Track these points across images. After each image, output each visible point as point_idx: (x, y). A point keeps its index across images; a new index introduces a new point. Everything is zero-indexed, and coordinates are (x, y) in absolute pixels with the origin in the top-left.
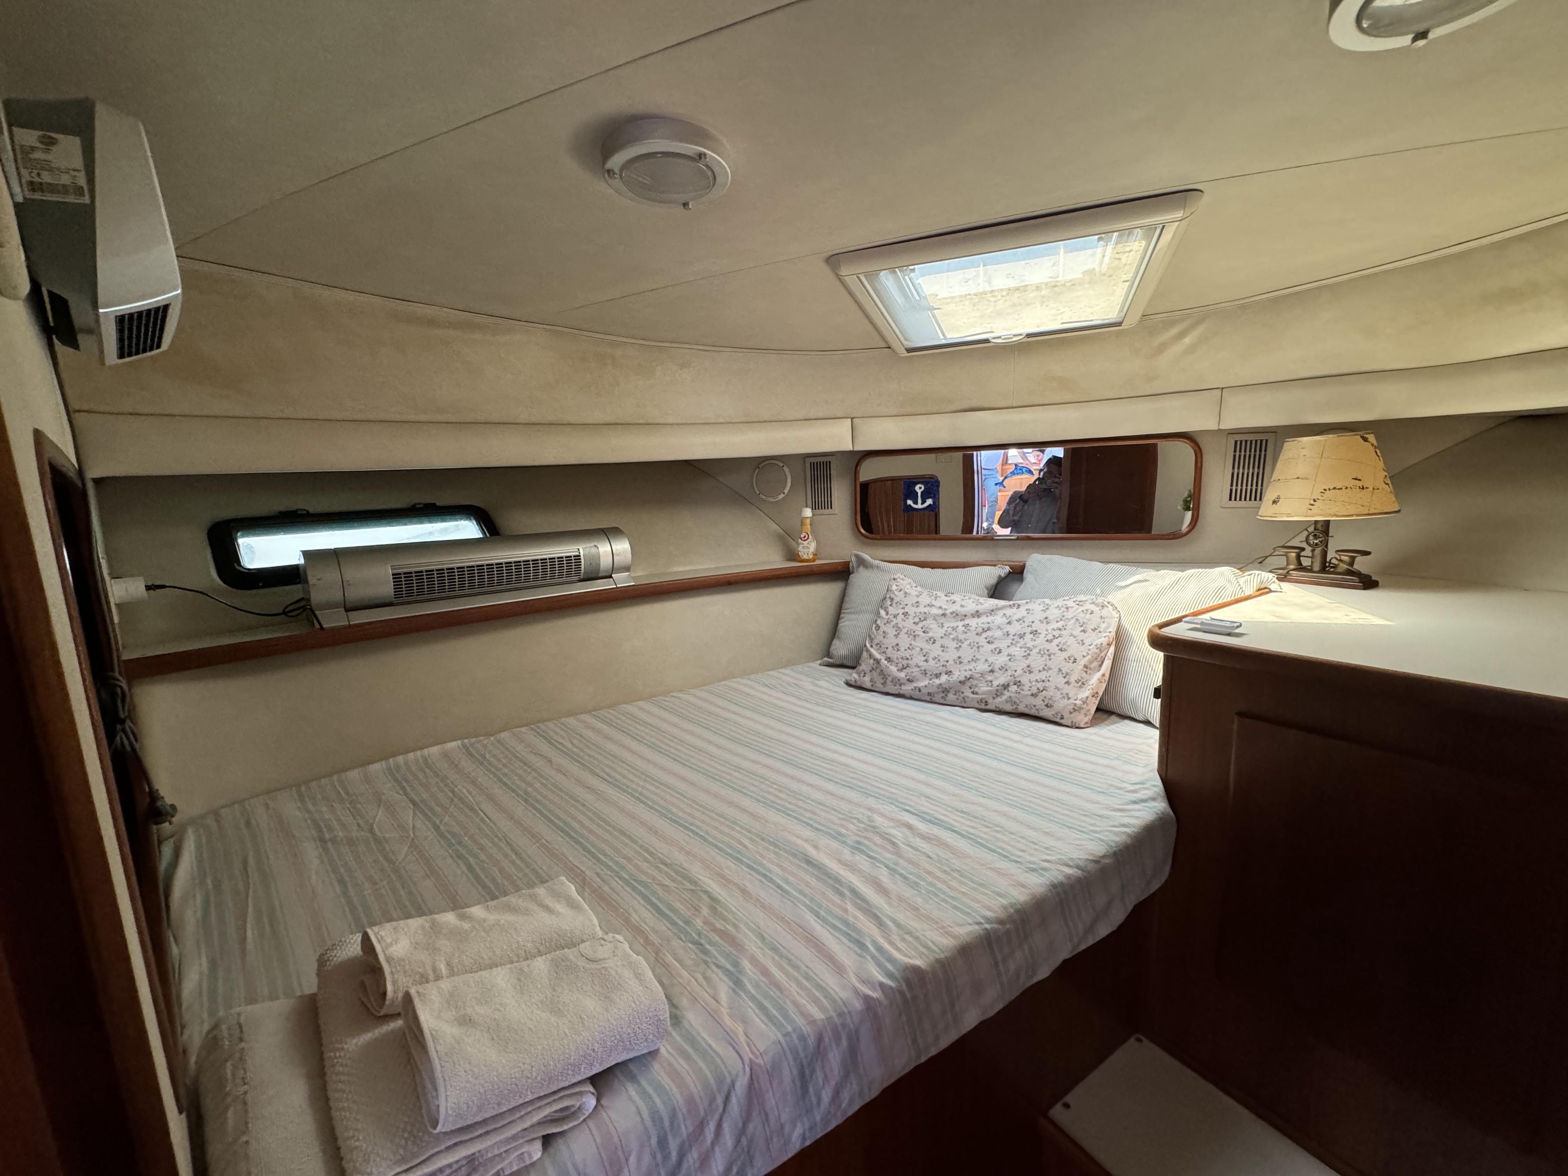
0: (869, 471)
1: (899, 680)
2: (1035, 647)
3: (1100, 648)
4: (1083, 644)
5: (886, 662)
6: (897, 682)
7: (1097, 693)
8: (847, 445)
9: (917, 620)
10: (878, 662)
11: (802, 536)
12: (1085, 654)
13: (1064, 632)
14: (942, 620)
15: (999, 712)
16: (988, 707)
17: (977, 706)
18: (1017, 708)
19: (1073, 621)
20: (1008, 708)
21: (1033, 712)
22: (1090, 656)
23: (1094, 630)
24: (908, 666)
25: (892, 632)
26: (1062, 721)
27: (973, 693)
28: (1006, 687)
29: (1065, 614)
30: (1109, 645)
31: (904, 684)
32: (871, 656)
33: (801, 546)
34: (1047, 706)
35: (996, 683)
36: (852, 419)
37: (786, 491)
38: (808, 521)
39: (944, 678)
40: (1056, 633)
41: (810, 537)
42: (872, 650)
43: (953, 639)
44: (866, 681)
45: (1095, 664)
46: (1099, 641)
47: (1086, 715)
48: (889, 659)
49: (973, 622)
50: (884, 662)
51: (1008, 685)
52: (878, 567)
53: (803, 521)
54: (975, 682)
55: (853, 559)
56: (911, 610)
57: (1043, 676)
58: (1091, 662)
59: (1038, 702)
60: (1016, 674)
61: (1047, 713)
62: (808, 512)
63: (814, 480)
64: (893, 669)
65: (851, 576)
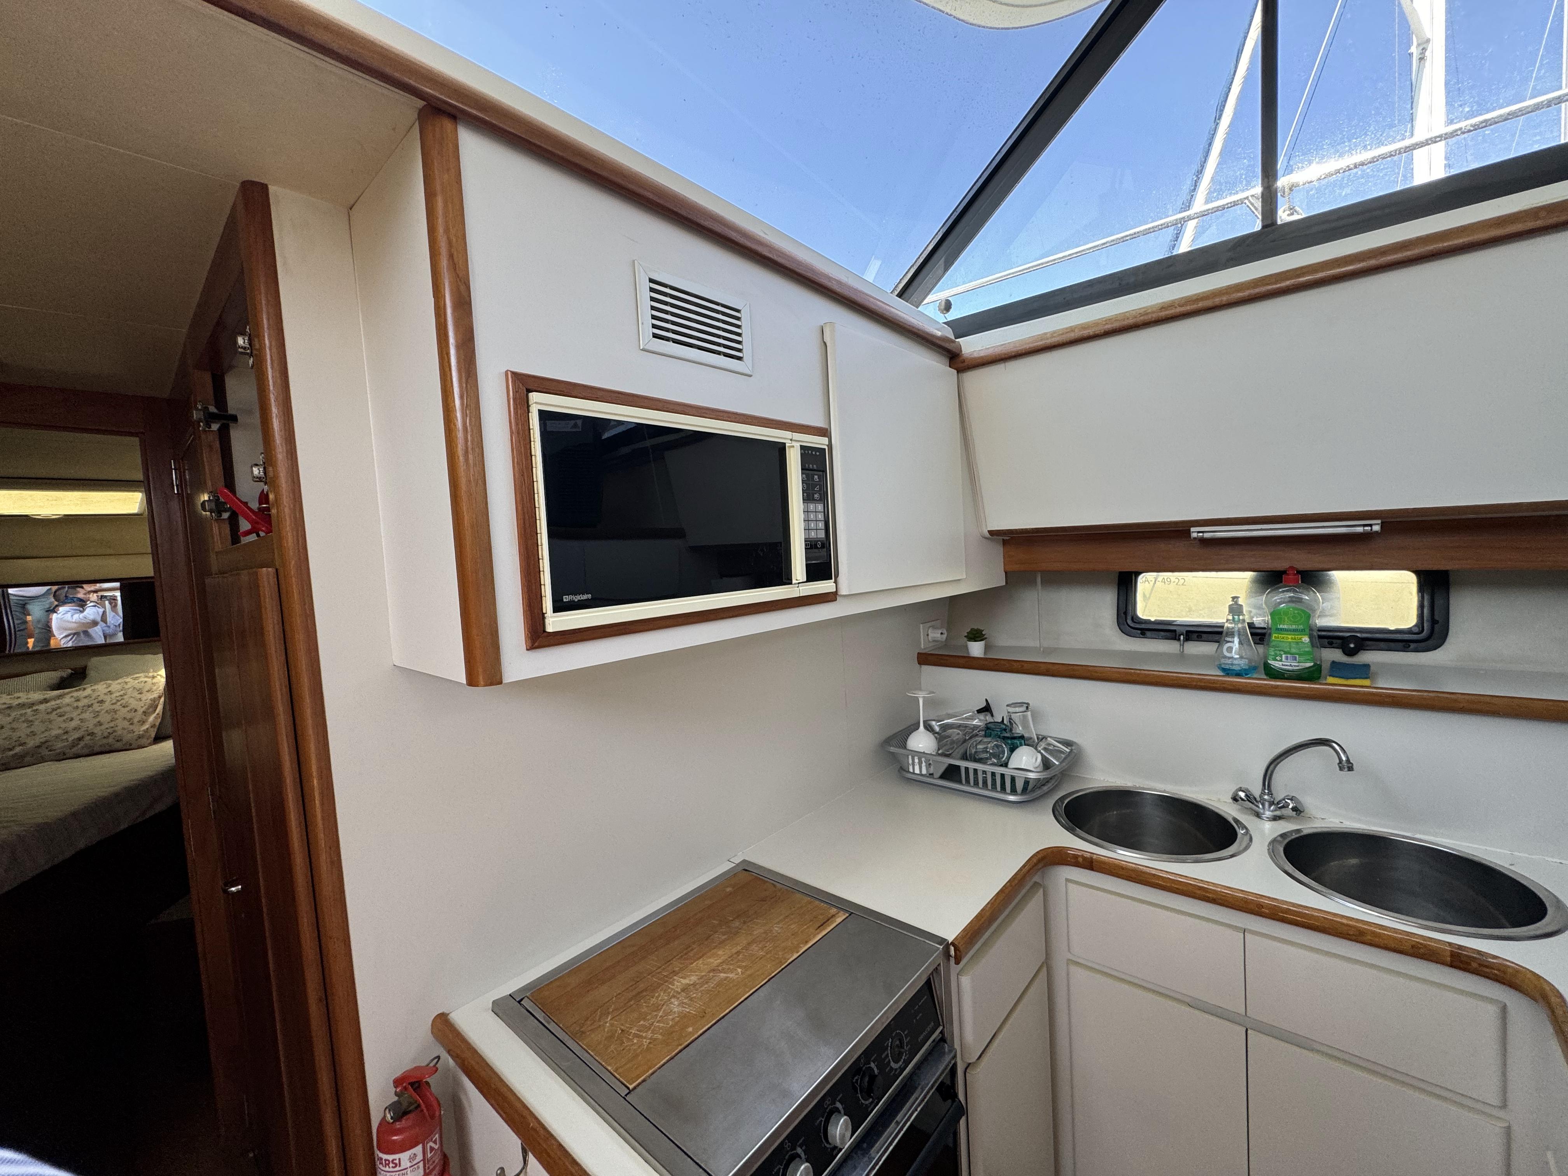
2: (102, 710)
3: (154, 700)
4: (141, 701)
7: (154, 725)
12: (143, 705)
13: (125, 697)
15: (77, 756)
16: (65, 757)
17: (55, 758)
18: (93, 750)
19: (131, 689)
20: (86, 751)
21: (107, 748)
22: (146, 706)
23: (148, 691)
26: (133, 746)
27: (50, 751)
28: (80, 739)
29: (125, 686)
30: (160, 697)
34: (118, 741)
35: (70, 739)
39: (18, 750)
40: (119, 698)
43: (24, 722)
45: (151, 710)
46: (152, 697)
47: (148, 739)
49: (42, 707)
51: (83, 737)
54: (50, 744)
57: (112, 724)
58: (148, 709)
59: (110, 740)
60: (89, 729)
61: (119, 745)
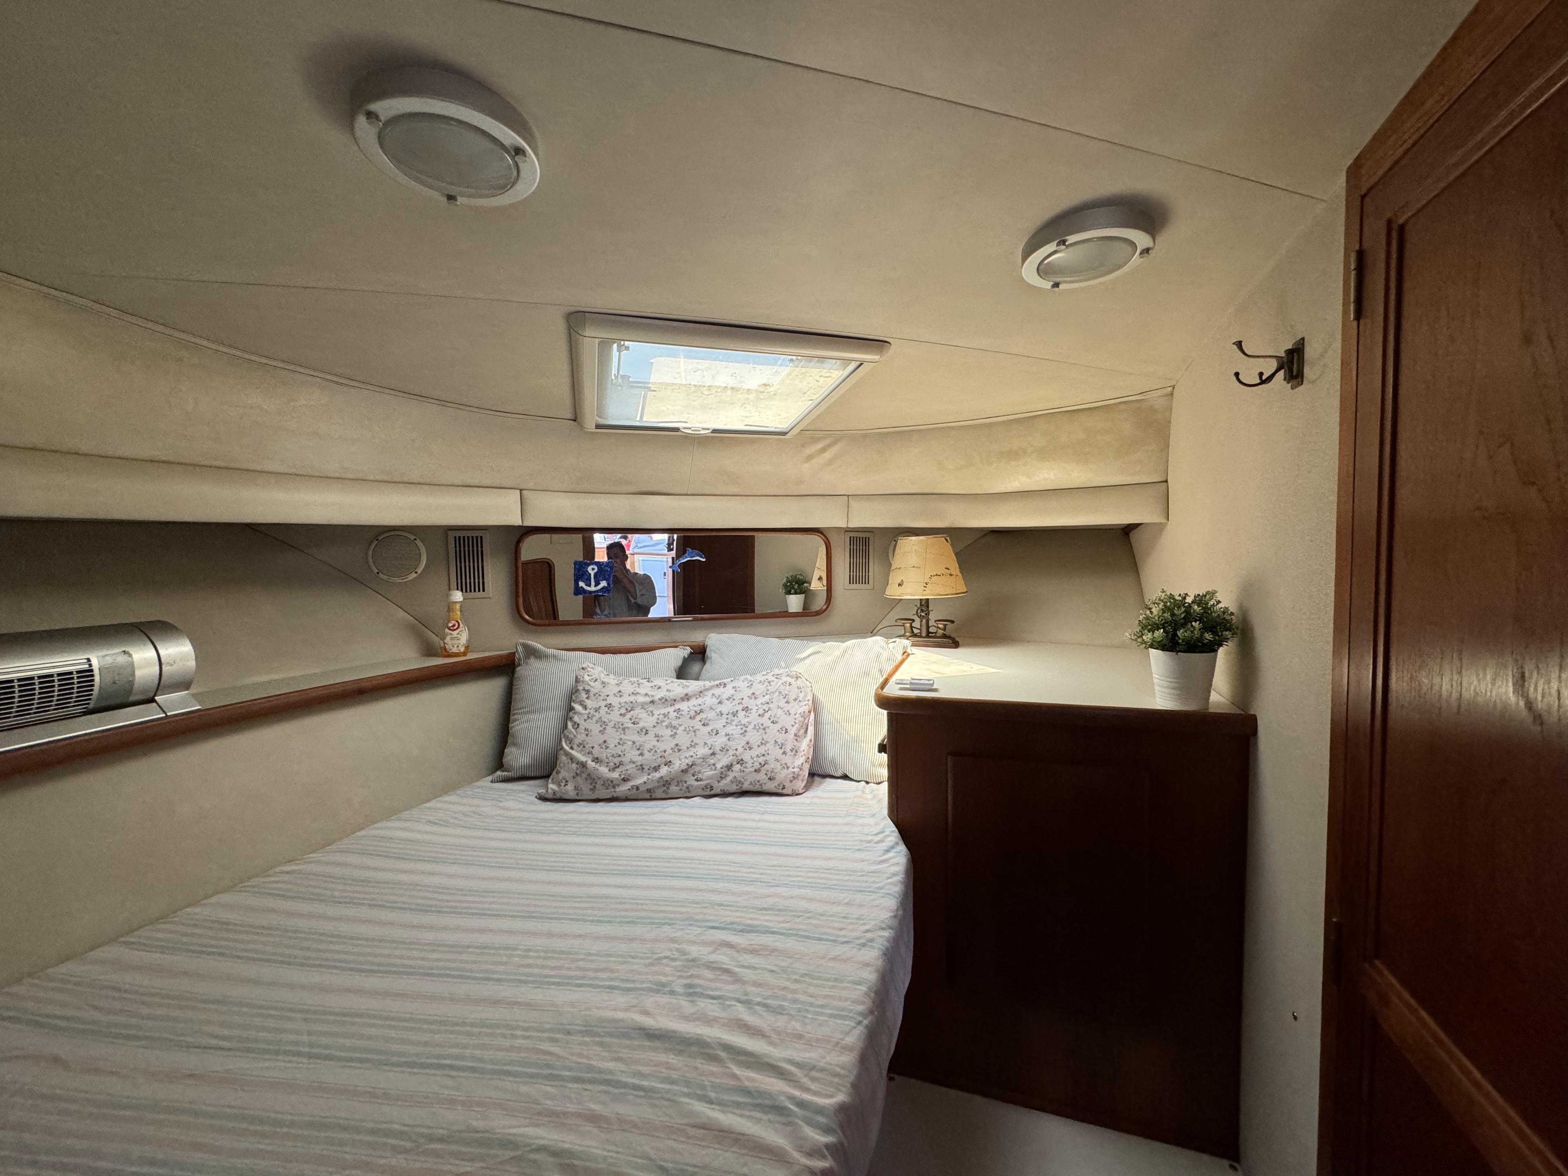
0: (531, 549)
1: (612, 781)
2: (750, 723)
3: (803, 716)
4: (790, 714)
5: (593, 764)
6: (611, 784)
7: (808, 758)
8: (515, 520)
9: (623, 711)
10: (583, 765)
11: (450, 625)
12: (793, 724)
13: (771, 705)
14: (651, 708)
15: (725, 795)
16: (712, 792)
17: (703, 793)
18: (742, 787)
19: (777, 694)
20: (734, 788)
21: (757, 788)
22: (797, 725)
23: (795, 700)
24: (621, 763)
25: (595, 728)
26: (785, 791)
27: (697, 780)
28: (729, 767)
29: (769, 688)
30: (810, 712)
31: (618, 785)
32: (572, 759)
33: (448, 639)
34: (770, 779)
35: (719, 766)
36: (521, 490)
37: (419, 571)
38: (458, 606)
39: (664, 771)
40: (766, 707)
41: (461, 625)
42: (573, 752)
43: (667, 727)
44: (570, 790)
45: (802, 731)
46: (801, 710)
47: (803, 780)
48: (596, 760)
49: (684, 706)
50: (591, 764)
51: (732, 765)
52: (555, 657)
53: (450, 607)
54: (697, 769)
55: (520, 649)
56: (614, 701)
57: (762, 750)
58: (799, 730)
59: (762, 777)
60: (738, 753)
61: (770, 786)
62: (458, 596)
63: (459, 556)
64: (603, 770)
65: (518, 669)
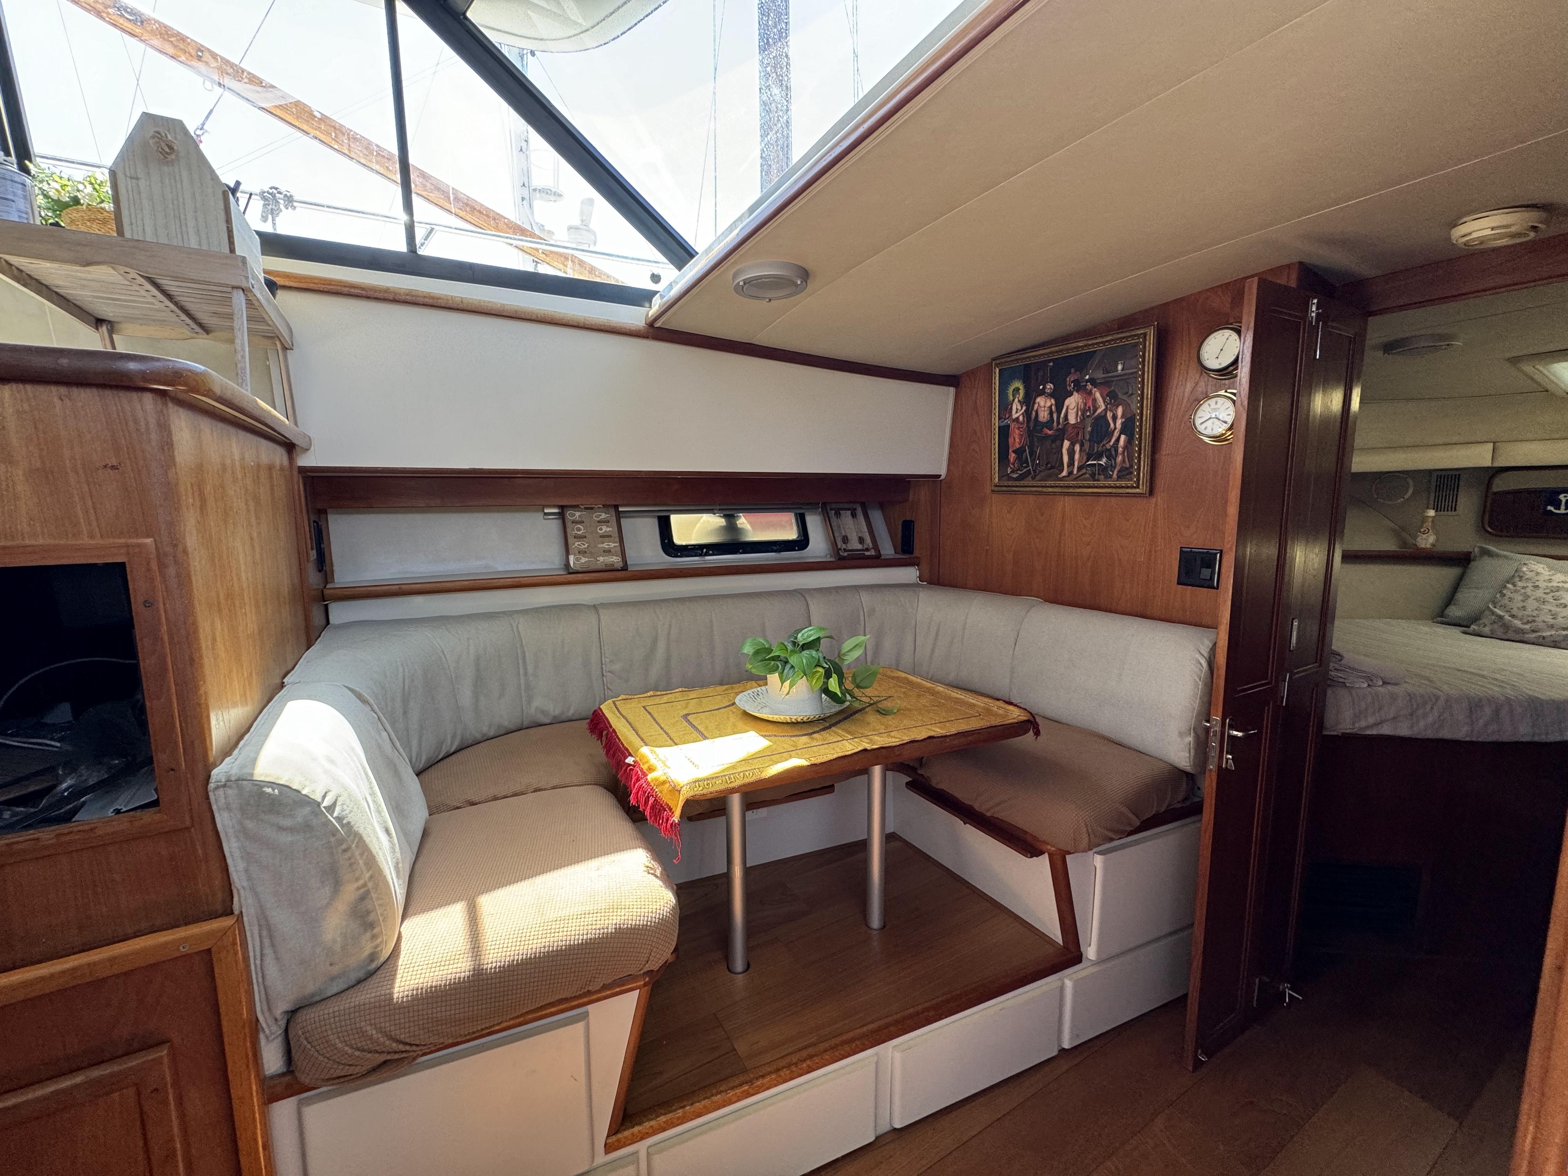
0: (1505, 483)
1: (1522, 630)
5: (1510, 618)
6: (1520, 632)
8: (1487, 462)
9: (1548, 591)
10: (1501, 617)
11: (1422, 530)
24: (1534, 621)
25: (1518, 597)
31: (1527, 633)
32: (1493, 613)
33: (1420, 538)
36: (1494, 443)
37: (1406, 497)
38: (1430, 520)
41: (1431, 531)
42: (1496, 610)
44: (1487, 630)
48: (1513, 616)
50: (1507, 617)
52: (1506, 557)
53: (1424, 519)
55: (1476, 550)
56: (1542, 585)
62: (1431, 513)
63: (1438, 488)
64: (1517, 623)
65: (1472, 563)
